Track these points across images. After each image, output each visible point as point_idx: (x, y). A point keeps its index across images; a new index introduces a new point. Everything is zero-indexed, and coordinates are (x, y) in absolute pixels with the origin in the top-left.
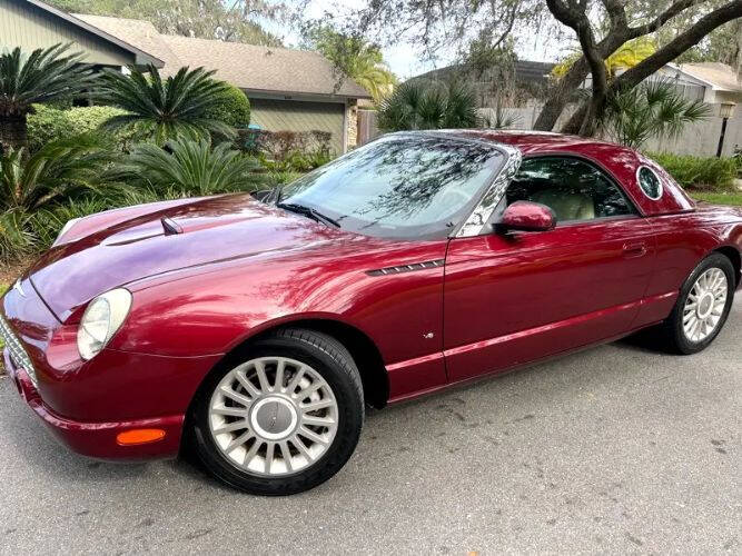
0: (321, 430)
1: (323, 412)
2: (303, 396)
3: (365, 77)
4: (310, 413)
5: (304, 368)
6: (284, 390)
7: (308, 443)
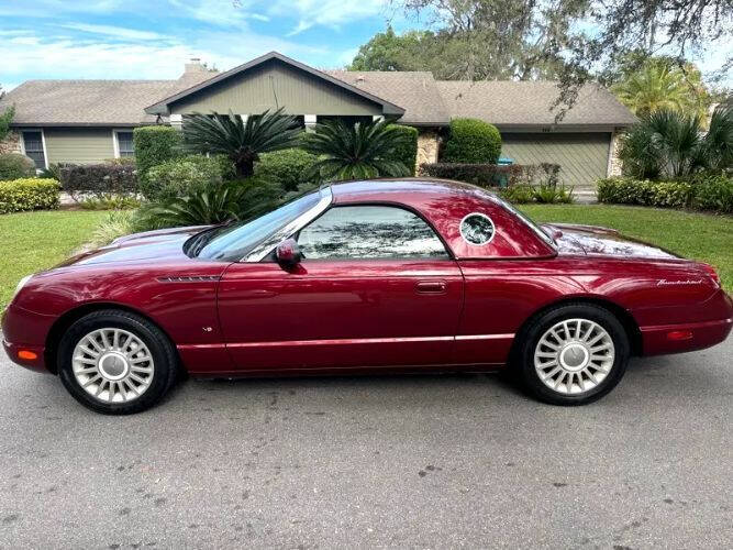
0: (145, 375)
1: (146, 364)
2: (132, 353)
3: (671, 100)
4: (137, 364)
5: (131, 335)
6: (119, 349)
7: (137, 384)
